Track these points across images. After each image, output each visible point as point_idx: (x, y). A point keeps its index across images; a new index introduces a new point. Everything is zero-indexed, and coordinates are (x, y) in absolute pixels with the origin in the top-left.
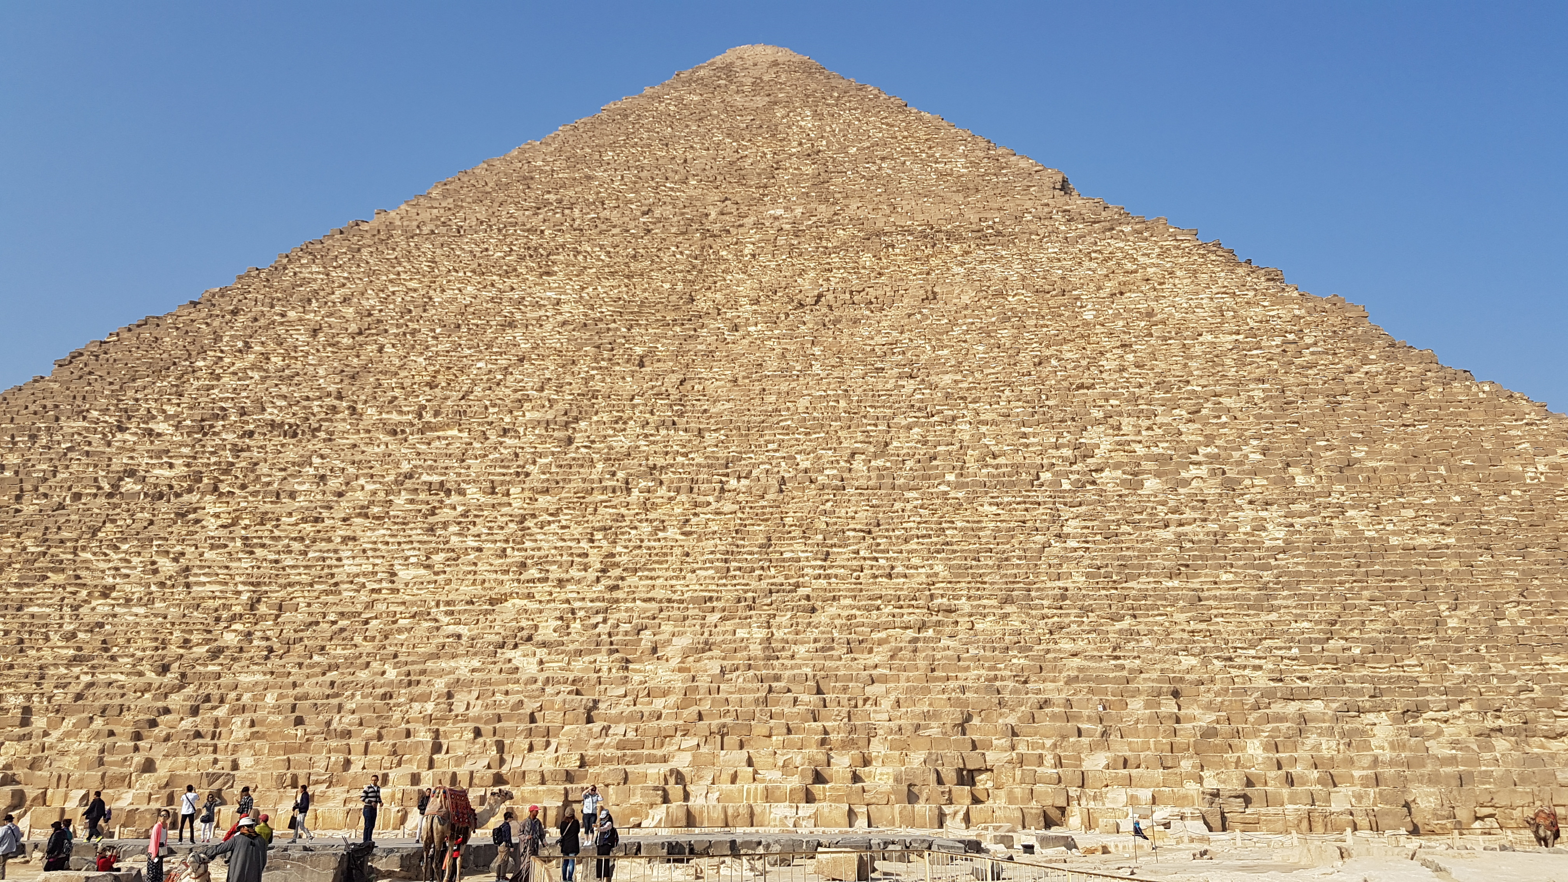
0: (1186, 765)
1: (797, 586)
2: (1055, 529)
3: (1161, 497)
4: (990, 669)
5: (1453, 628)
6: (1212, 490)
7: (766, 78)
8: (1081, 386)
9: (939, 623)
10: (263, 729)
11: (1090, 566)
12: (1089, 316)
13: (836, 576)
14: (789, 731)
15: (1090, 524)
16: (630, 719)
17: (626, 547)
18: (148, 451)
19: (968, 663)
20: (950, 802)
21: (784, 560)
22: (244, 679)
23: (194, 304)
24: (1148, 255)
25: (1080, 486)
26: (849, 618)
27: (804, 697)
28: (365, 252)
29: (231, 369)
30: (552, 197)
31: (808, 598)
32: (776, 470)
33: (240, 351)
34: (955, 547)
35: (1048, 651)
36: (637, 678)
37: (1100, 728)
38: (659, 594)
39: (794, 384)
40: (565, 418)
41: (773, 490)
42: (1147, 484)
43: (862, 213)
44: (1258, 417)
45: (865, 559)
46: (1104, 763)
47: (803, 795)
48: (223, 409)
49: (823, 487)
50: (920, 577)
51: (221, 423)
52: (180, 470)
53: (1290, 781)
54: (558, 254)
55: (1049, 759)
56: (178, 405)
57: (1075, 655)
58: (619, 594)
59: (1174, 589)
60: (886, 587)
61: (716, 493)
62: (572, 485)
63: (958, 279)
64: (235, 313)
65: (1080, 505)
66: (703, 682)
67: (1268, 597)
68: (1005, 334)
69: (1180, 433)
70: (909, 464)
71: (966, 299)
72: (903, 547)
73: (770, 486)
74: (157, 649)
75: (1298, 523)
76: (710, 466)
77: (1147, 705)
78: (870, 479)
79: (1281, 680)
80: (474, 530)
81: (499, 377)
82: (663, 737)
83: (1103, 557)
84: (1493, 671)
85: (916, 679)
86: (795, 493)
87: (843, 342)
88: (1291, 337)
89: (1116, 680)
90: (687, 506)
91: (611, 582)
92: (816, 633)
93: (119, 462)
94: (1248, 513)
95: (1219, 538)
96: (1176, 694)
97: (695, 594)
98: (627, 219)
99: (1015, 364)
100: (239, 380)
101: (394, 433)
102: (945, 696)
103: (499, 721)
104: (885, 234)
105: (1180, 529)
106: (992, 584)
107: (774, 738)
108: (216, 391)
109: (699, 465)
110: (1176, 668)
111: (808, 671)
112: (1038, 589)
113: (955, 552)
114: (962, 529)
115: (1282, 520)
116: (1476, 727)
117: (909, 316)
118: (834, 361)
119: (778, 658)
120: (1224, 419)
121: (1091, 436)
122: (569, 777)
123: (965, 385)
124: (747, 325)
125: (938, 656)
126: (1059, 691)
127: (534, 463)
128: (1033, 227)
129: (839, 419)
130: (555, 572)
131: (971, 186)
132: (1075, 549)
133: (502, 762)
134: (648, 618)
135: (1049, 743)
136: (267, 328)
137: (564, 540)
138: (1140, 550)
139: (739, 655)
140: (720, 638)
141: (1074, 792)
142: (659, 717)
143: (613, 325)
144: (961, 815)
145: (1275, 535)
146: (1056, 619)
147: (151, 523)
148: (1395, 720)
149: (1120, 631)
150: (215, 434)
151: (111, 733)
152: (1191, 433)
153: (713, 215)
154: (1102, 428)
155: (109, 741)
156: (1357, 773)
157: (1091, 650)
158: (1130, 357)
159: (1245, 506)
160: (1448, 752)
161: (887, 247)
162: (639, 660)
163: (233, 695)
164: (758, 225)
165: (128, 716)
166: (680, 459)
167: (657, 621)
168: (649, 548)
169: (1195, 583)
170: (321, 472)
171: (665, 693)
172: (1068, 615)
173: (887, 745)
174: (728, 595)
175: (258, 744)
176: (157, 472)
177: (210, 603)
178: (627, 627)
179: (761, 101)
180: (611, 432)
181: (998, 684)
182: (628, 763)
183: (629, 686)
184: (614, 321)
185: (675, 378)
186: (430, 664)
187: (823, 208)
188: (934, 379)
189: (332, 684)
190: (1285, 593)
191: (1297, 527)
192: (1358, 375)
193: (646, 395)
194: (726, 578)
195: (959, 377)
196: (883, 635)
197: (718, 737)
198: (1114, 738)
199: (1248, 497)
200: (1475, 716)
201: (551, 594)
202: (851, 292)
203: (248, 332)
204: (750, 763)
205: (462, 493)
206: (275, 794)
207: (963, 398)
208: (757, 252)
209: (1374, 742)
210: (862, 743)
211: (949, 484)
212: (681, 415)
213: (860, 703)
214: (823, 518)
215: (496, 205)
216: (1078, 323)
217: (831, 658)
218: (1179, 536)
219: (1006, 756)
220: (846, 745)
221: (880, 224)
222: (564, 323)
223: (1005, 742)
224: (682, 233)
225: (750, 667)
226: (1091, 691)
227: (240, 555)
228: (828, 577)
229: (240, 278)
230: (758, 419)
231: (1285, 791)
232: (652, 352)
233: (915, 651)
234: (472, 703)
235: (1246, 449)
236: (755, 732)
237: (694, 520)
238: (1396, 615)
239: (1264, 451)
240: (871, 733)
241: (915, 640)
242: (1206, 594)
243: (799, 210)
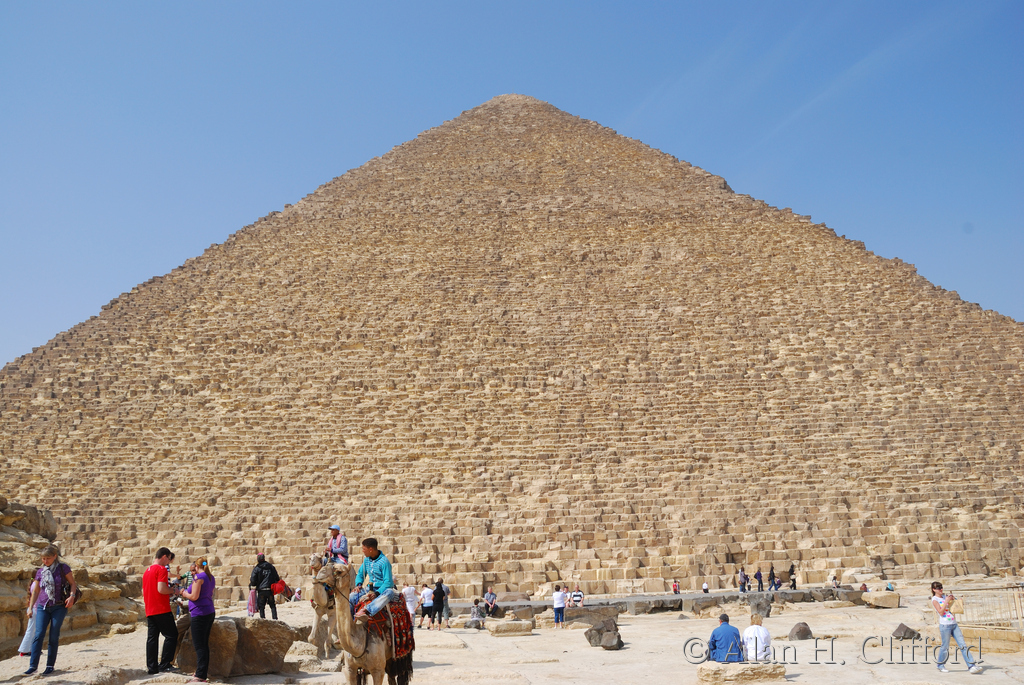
0: (857, 543)
1: (607, 446)
2: (761, 406)
3: (820, 383)
4: (737, 493)
5: (994, 457)
6: (848, 377)
7: (521, 115)
8: (762, 314)
9: (701, 467)
10: (284, 539)
11: (787, 427)
12: (758, 270)
13: (631, 440)
14: (618, 537)
15: (782, 401)
16: (515, 531)
17: (490, 423)
18: (173, 364)
19: (722, 491)
20: (724, 573)
21: (595, 430)
22: (265, 509)
23: (181, 268)
24: (785, 232)
25: (772, 377)
26: (644, 465)
27: (625, 515)
28: (282, 233)
29: (213, 310)
30: (396, 193)
31: (615, 454)
32: (578, 370)
33: (217, 298)
34: (702, 418)
35: (770, 480)
36: (513, 507)
37: (806, 525)
38: (518, 453)
39: (579, 314)
40: (432, 338)
41: (579, 384)
42: (811, 376)
43: (602, 201)
44: (867, 332)
45: (647, 428)
46: (811, 545)
47: (634, 574)
48: (214, 336)
49: (612, 382)
50: (684, 439)
51: (214, 345)
52: (194, 375)
53: (917, 549)
54: (407, 230)
55: (779, 545)
56: (185, 333)
57: (785, 482)
58: (492, 454)
59: (835, 439)
60: (664, 446)
61: (542, 387)
62: (445, 383)
63: (673, 244)
64: (208, 273)
65: (775, 389)
66: (558, 508)
67: (889, 442)
68: (710, 280)
69: (824, 344)
70: (665, 365)
71: (679, 257)
72: (670, 419)
73: (577, 382)
74: (205, 489)
75: (900, 397)
76: (534, 369)
77: (832, 509)
78: (641, 375)
79: (904, 491)
80: (388, 413)
81: (383, 312)
82: (536, 543)
83: (793, 422)
84: (1020, 481)
85: (693, 501)
86: (593, 386)
87: (607, 285)
88: (876, 284)
89: (811, 496)
90: (523, 396)
91: (483, 446)
92: (624, 476)
93: (155, 371)
94: (871, 392)
95: (858, 407)
96: (845, 502)
97: (541, 453)
98: (447, 206)
99: (719, 300)
100: (220, 316)
101: (324, 350)
102: (713, 510)
103: (432, 533)
104: (620, 215)
105: (834, 403)
106: (730, 440)
107: (609, 541)
108: (206, 324)
109: (527, 368)
110: (844, 486)
111: (623, 499)
112: (758, 443)
113: (704, 421)
114: (706, 407)
115: (890, 395)
116: (1014, 513)
117: (647, 268)
118: (603, 298)
119: (603, 492)
120: (848, 335)
121: (773, 345)
122: (484, 567)
123: (690, 313)
124: (540, 275)
125: (704, 486)
126: (779, 503)
127: (417, 368)
128: (712, 212)
129: (613, 336)
130: (447, 440)
131: (668, 184)
132: (776, 417)
133: (438, 559)
134: (514, 469)
135: (777, 535)
136: (230, 282)
137: (448, 419)
138: (814, 416)
139: (577, 491)
140: (563, 481)
141: (795, 563)
142: (533, 530)
143: (451, 276)
144: (731, 580)
145: (887, 405)
146: (771, 461)
147: (184, 409)
148: (970, 512)
149: (810, 467)
150: (212, 352)
151: (190, 542)
152: (830, 343)
153: (504, 202)
154: (779, 341)
155: (190, 546)
156: (953, 543)
157: (793, 477)
158: (788, 296)
159: (868, 387)
160: (1000, 528)
161: (623, 223)
162: (513, 495)
163: (260, 518)
164: (535, 209)
165: (198, 531)
166: (513, 365)
167: (519, 470)
168: (505, 424)
169: (847, 435)
170: (284, 376)
171: (534, 515)
172: (778, 458)
173: (681, 541)
174: (562, 454)
175: (283, 548)
176: (180, 377)
177: (231, 461)
178: (502, 475)
179: (521, 129)
180: (464, 347)
181: (743, 502)
182: (519, 558)
183: (510, 512)
184: (452, 273)
185: (499, 310)
186: (378, 499)
187: (575, 197)
188: (670, 309)
189: (321, 510)
190: (898, 439)
191: (900, 399)
192: (918, 306)
193: (482, 322)
194: (559, 442)
195: (686, 308)
196: (667, 475)
197: (574, 543)
198: (815, 529)
199: (869, 382)
200: (1013, 507)
201: (447, 454)
202: (605, 252)
203: (219, 285)
204: (597, 557)
205: (375, 388)
206: (300, 578)
207: (692, 322)
208: (538, 226)
209: (959, 524)
210: (665, 541)
211: (692, 378)
212: (508, 335)
213: (660, 518)
214: (616, 403)
215: (360, 198)
216: (751, 273)
217: (636, 491)
218: (835, 407)
219: (753, 544)
220: (655, 544)
221: (616, 208)
222: (419, 275)
223: (752, 536)
224: (486, 214)
225: (586, 498)
226: (798, 503)
227: (244, 430)
228: (625, 440)
229: (206, 250)
230: (561, 337)
231: (915, 555)
232: (480, 293)
233: (689, 484)
234: (412, 523)
235: (864, 352)
236: (596, 539)
237: (531, 405)
238: (961, 450)
239: (874, 354)
240: (669, 537)
241: (688, 478)
242: (855, 441)
243: (560, 199)
